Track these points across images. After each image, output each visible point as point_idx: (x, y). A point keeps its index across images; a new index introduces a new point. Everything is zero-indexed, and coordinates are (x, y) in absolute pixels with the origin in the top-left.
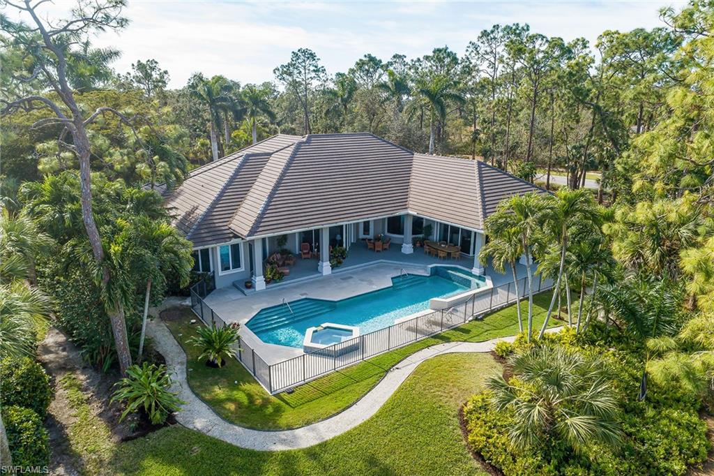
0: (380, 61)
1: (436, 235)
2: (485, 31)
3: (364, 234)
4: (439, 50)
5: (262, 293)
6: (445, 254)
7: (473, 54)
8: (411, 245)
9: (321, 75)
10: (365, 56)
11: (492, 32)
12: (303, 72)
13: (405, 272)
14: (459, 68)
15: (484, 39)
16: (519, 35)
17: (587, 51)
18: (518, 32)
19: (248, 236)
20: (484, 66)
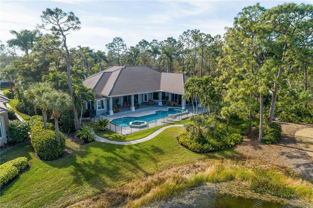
0: (148, 42)
1: (170, 99)
2: (185, 32)
3: (145, 100)
4: (170, 38)
5: (112, 116)
6: (173, 105)
7: (181, 40)
8: (161, 103)
9: (125, 47)
10: (142, 40)
11: (187, 32)
12: (117, 46)
13: (160, 110)
14: (177, 45)
15: (185, 34)
16: (196, 33)
17: (221, 39)
18: (196, 32)
19: (109, 96)
20: (185, 43)
